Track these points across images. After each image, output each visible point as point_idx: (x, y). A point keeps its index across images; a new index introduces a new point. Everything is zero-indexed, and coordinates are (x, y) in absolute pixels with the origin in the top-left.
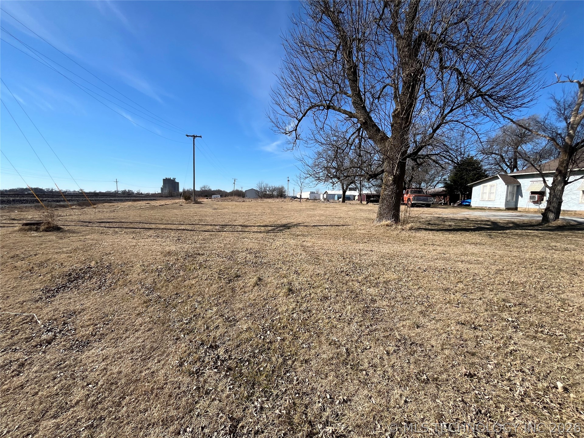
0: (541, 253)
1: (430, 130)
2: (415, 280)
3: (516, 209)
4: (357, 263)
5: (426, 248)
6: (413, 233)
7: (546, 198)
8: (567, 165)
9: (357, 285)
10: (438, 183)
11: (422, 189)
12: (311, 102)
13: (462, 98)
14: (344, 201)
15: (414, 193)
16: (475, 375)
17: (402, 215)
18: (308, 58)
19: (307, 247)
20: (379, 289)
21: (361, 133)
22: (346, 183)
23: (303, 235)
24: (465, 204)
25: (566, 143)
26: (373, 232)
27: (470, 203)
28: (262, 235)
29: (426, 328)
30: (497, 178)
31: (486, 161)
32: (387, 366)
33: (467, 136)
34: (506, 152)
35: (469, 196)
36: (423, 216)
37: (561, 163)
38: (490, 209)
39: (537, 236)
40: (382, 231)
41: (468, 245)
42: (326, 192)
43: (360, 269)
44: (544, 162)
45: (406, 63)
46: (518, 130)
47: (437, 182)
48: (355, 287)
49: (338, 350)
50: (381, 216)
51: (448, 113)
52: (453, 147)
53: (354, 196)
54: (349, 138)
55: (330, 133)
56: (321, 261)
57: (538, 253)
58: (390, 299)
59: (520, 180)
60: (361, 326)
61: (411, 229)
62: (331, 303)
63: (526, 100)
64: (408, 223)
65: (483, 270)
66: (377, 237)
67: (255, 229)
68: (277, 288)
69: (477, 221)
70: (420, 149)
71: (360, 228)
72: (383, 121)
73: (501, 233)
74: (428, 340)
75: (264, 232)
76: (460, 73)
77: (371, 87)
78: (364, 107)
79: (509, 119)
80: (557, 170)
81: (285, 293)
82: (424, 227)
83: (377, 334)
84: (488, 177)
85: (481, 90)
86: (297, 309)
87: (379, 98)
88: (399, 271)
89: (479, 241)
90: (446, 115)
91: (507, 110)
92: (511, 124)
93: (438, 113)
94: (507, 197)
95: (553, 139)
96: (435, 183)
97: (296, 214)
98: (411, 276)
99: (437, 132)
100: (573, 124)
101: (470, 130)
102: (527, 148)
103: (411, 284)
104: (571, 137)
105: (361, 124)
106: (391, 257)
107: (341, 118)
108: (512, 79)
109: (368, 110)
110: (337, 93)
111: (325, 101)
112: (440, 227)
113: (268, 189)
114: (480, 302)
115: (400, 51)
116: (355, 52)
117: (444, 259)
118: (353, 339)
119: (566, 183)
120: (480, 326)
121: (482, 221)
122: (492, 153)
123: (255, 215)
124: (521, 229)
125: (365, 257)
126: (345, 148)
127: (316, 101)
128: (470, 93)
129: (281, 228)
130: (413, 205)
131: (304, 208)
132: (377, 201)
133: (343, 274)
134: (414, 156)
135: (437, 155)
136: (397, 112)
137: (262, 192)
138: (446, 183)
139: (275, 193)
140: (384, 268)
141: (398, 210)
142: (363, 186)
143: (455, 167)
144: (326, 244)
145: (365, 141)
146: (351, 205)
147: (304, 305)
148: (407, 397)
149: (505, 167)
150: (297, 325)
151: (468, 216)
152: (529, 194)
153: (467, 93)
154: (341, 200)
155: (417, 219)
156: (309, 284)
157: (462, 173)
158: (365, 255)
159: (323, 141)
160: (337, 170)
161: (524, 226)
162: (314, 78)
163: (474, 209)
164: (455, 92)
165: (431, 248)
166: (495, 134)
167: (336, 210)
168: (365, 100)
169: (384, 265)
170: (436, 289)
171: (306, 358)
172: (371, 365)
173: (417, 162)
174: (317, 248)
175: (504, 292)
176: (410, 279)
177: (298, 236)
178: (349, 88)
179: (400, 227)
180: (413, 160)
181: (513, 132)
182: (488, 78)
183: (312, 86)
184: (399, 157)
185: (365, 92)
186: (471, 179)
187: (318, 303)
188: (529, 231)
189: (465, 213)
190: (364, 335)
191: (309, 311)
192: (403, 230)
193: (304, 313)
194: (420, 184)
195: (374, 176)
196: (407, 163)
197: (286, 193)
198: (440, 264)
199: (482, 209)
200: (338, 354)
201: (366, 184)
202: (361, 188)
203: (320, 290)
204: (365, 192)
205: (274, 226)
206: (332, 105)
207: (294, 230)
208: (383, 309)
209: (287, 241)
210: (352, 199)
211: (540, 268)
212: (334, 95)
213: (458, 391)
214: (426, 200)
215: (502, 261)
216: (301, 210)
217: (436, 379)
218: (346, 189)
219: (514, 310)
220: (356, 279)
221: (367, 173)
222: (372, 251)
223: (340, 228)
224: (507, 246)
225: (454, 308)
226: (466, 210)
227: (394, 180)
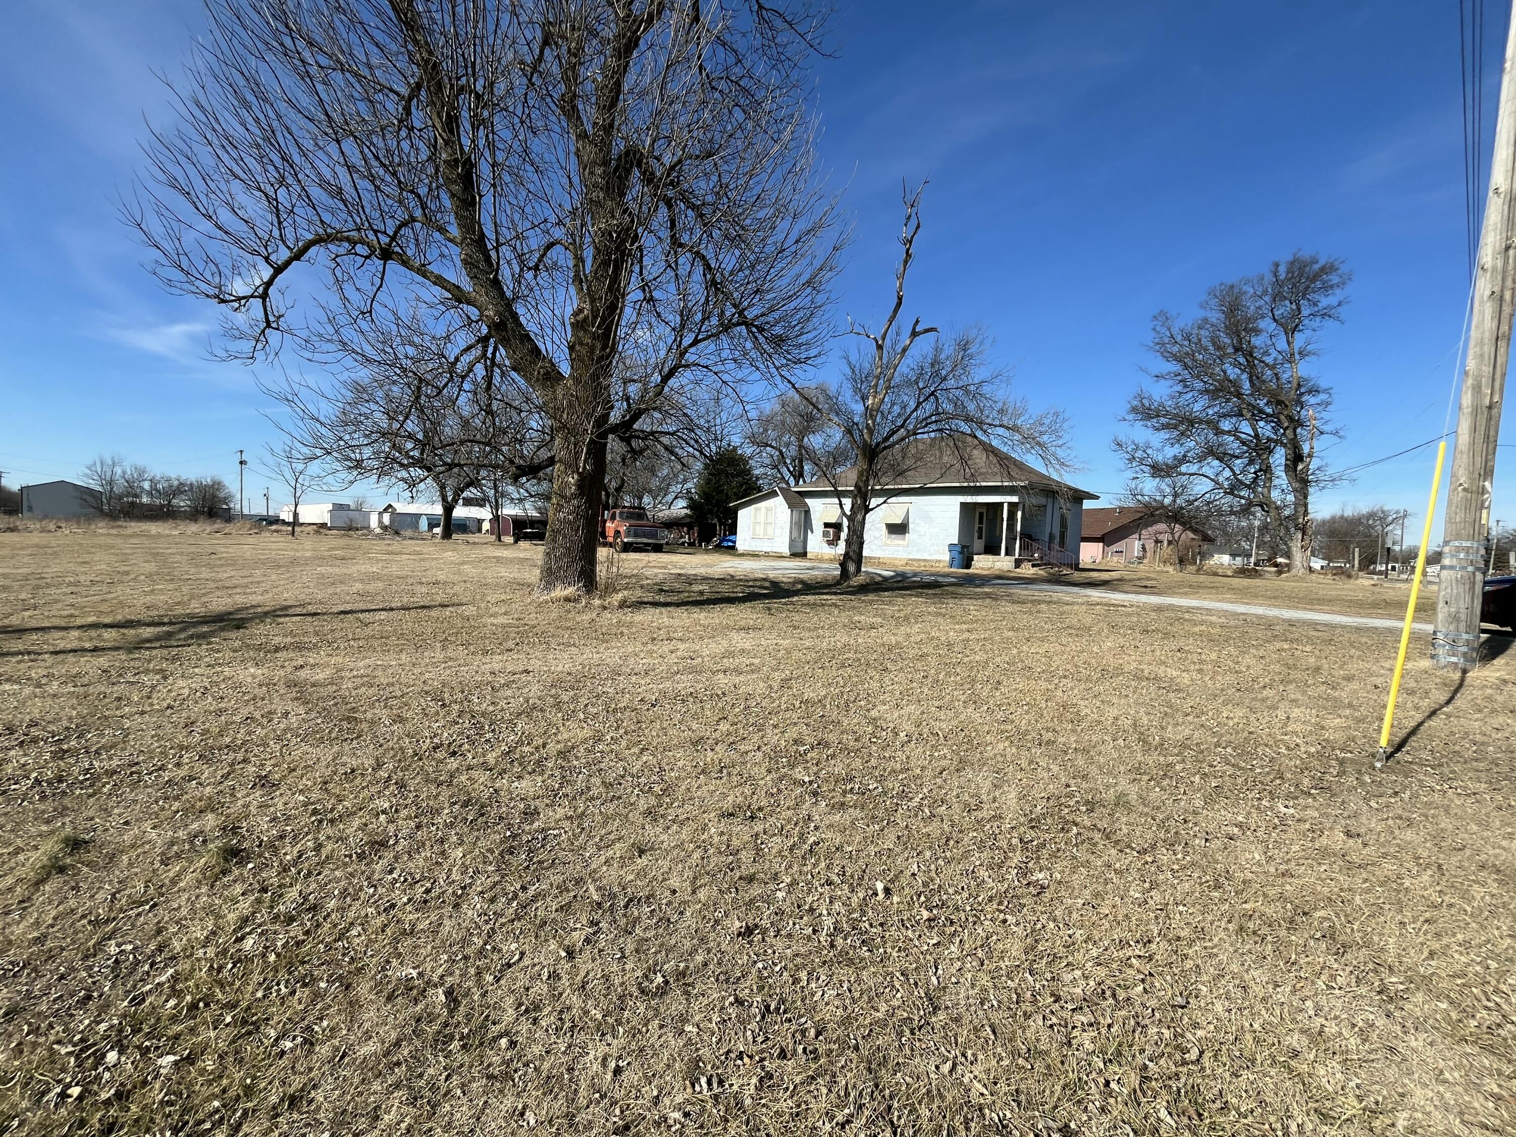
0: (842, 638)
1: (657, 378)
2: (634, 731)
3: (804, 555)
4: (483, 714)
5: (655, 648)
6: (628, 616)
7: (844, 535)
8: (868, 480)
9: (482, 777)
10: (676, 498)
11: (644, 509)
12: (322, 221)
13: (714, 321)
14: (447, 535)
15: (628, 518)
16: (756, 926)
17: (601, 571)
18: (308, 80)
19: (313, 685)
20: (546, 776)
21: (490, 350)
22: (451, 483)
23: (299, 647)
24: (725, 544)
25: (865, 440)
26: (531, 619)
27: (735, 542)
28: (103, 661)
29: (660, 848)
30: (773, 494)
31: (757, 458)
32: (568, 991)
33: (726, 402)
34: (788, 445)
35: (733, 530)
36: (649, 572)
37: (861, 474)
38: (767, 555)
39: (836, 606)
40: (554, 615)
41: (733, 634)
42: (390, 506)
43: (493, 731)
44: (839, 470)
45: (598, 204)
46: (803, 407)
47: (674, 495)
48: (476, 786)
49: (418, 1008)
50: (550, 577)
51: (691, 345)
52: (702, 421)
53: (480, 522)
54: (457, 359)
55: (394, 333)
56: (365, 726)
57: (838, 637)
58: (574, 798)
59: (809, 501)
60: (492, 900)
61: (623, 605)
62: (396, 858)
63: (813, 353)
64: (616, 591)
65: (762, 685)
66: (542, 633)
67: (72, 639)
68: (165, 862)
69: (747, 581)
70: (636, 416)
71: (494, 609)
72: (549, 332)
73: (785, 604)
74: (664, 880)
75: (117, 649)
76: (708, 267)
77: (514, 234)
78: (496, 283)
79: (789, 382)
80: (856, 486)
81: (206, 867)
82: (650, 599)
83: (540, 910)
84: (760, 491)
85: (746, 313)
86: (263, 916)
87: (536, 268)
88: (595, 716)
89: (752, 622)
90: (686, 350)
91: (787, 365)
92: (792, 392)
93: (670, 341)
94: (791, 533)
95: (849, 431)
96: (670, 497)
97: (274, 577)
98: (625, 724)
99: (671, 382)
100: (872, 410)
101: (730, 391)
102: (815, 441)
103: (624, 743)
104: (871, 432)
105: (489, 327)
106: (576, 681)
107: (428, 297)
108: (792, 305)
109: (509, 294)
110: (413, 219)
111: (376, 232)
112: (682, 596)
113: (146, 485)
114: (759, 754)
115: (584, 170)
116: (468, 126)
117: (693, 670)
118: (468, 951)
119: (867, 510)
120: (760, 809)
121: (756, 580)
122: (767, 445)
123: (77, 584)
124: (814, 594)
125: (509, 693)
126: (446, 385)
127: (338, 221)
128: (728, 314)
129: (205, 629)
130: (627, 548)
131: (308, 554)
132: (540, 537)
133: (439, 755)
134: (625, 429)
135: (672, 434)
136: (581, 316)
137: (111, 496)
138: (691, 499)
139: (182, 503)
140: (560, 715)
141: (590, 560)
142: (503, 496)
143: (706, 467)
144: (385, 668)
145: (503, 374)
146: (469, 547)
147: (293, 893)
148: (620, 1057)
149: (787, 475)
150: (256, 978)
151: (731, 571)
152: (822, 528)
153: (723, 312)
154: (438, 530)
155: (634, 581)
156: (315, 812)
157: (718, 481)
158: (507, 685)
159: (369, 351)
160: (422, 445)
161: (817, 588)
162: (333, 148)
163: (742, 555)
164: (701, 303)
165: (666, 648)
166: (770, 407)
167: (423, 560)
168: (498, 263)
169: (558, 705)
170: (680, 746)
171: (291, 1090)
172: (523, 1008)
173: (630, 445)
174: (350, 685)
175: (795, 724)
176: (622, 731)
177: (277, 649)
178: (452, 219)
179: (597, 602)
180: (622, 439)
181: (796, 409)
182: (756, 292)
183: (327, 173)
184: (590, 427)
185: (499, 245)
186: (735, 494)
187: (349, 870)
188: (825, 597)
189: (727, 565)
190: (503, 925)
191: (314, 908)
192: (605, 608)
193: (290, 920)
194: (640, 498)
195: (532, 470)
196: (609, 446)
197: (235, 506)
198: (684, 683)
199: (754, 555)
200: (418, 1020)
201: (511, 489)
202: (497, 501)
203: (356, 823)
204: (509, 511)
205: (171, 623)
206: (397, 249)
207: (259, 632)
208: (555, 832)
209: (227, 671)
210: (474, 529)
211: (843, 666)
212: (404, 224)
213: (727, 981)
214: (654, 536)
215: (789, 661)
216: (294, 562)
217: (683, 974)
218: (455, 501)
219: (812, 759)
220: (481, 760)
221: (512, 462)
222: (527, 672)
223: (434, 613)
224: (795, 628)
225: (713, 782)
226: (729, 558)
227: (580, 485)
